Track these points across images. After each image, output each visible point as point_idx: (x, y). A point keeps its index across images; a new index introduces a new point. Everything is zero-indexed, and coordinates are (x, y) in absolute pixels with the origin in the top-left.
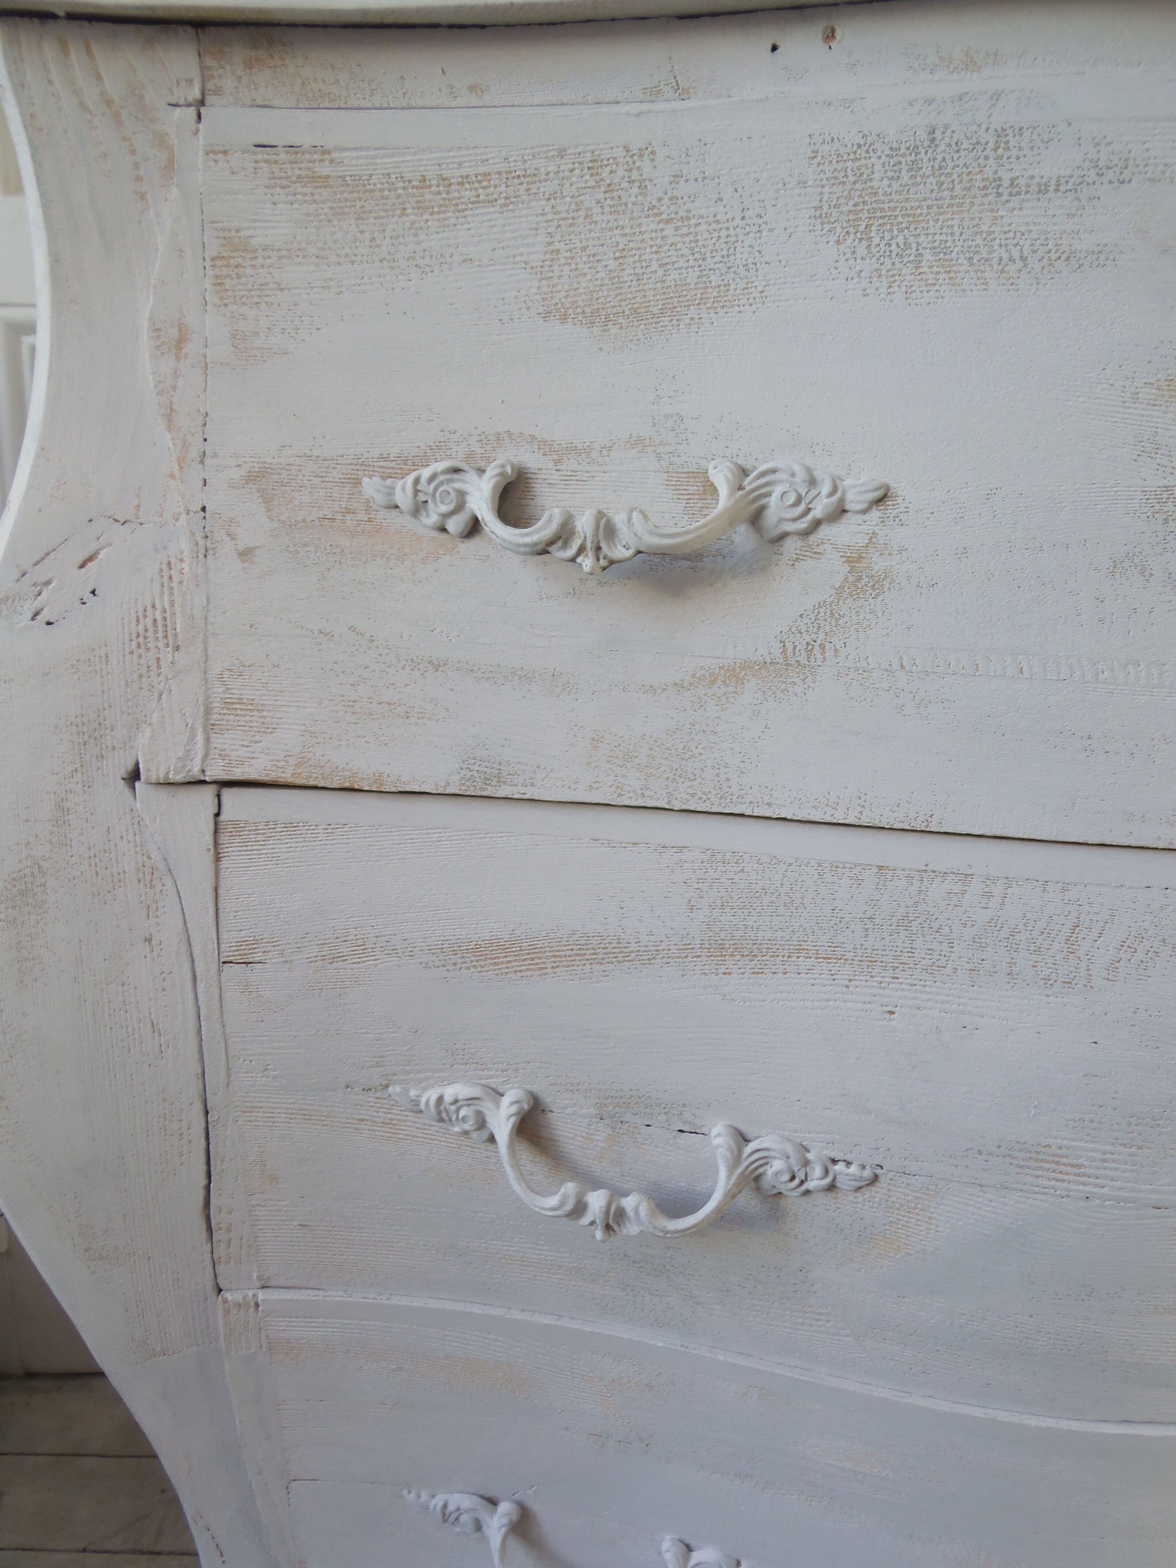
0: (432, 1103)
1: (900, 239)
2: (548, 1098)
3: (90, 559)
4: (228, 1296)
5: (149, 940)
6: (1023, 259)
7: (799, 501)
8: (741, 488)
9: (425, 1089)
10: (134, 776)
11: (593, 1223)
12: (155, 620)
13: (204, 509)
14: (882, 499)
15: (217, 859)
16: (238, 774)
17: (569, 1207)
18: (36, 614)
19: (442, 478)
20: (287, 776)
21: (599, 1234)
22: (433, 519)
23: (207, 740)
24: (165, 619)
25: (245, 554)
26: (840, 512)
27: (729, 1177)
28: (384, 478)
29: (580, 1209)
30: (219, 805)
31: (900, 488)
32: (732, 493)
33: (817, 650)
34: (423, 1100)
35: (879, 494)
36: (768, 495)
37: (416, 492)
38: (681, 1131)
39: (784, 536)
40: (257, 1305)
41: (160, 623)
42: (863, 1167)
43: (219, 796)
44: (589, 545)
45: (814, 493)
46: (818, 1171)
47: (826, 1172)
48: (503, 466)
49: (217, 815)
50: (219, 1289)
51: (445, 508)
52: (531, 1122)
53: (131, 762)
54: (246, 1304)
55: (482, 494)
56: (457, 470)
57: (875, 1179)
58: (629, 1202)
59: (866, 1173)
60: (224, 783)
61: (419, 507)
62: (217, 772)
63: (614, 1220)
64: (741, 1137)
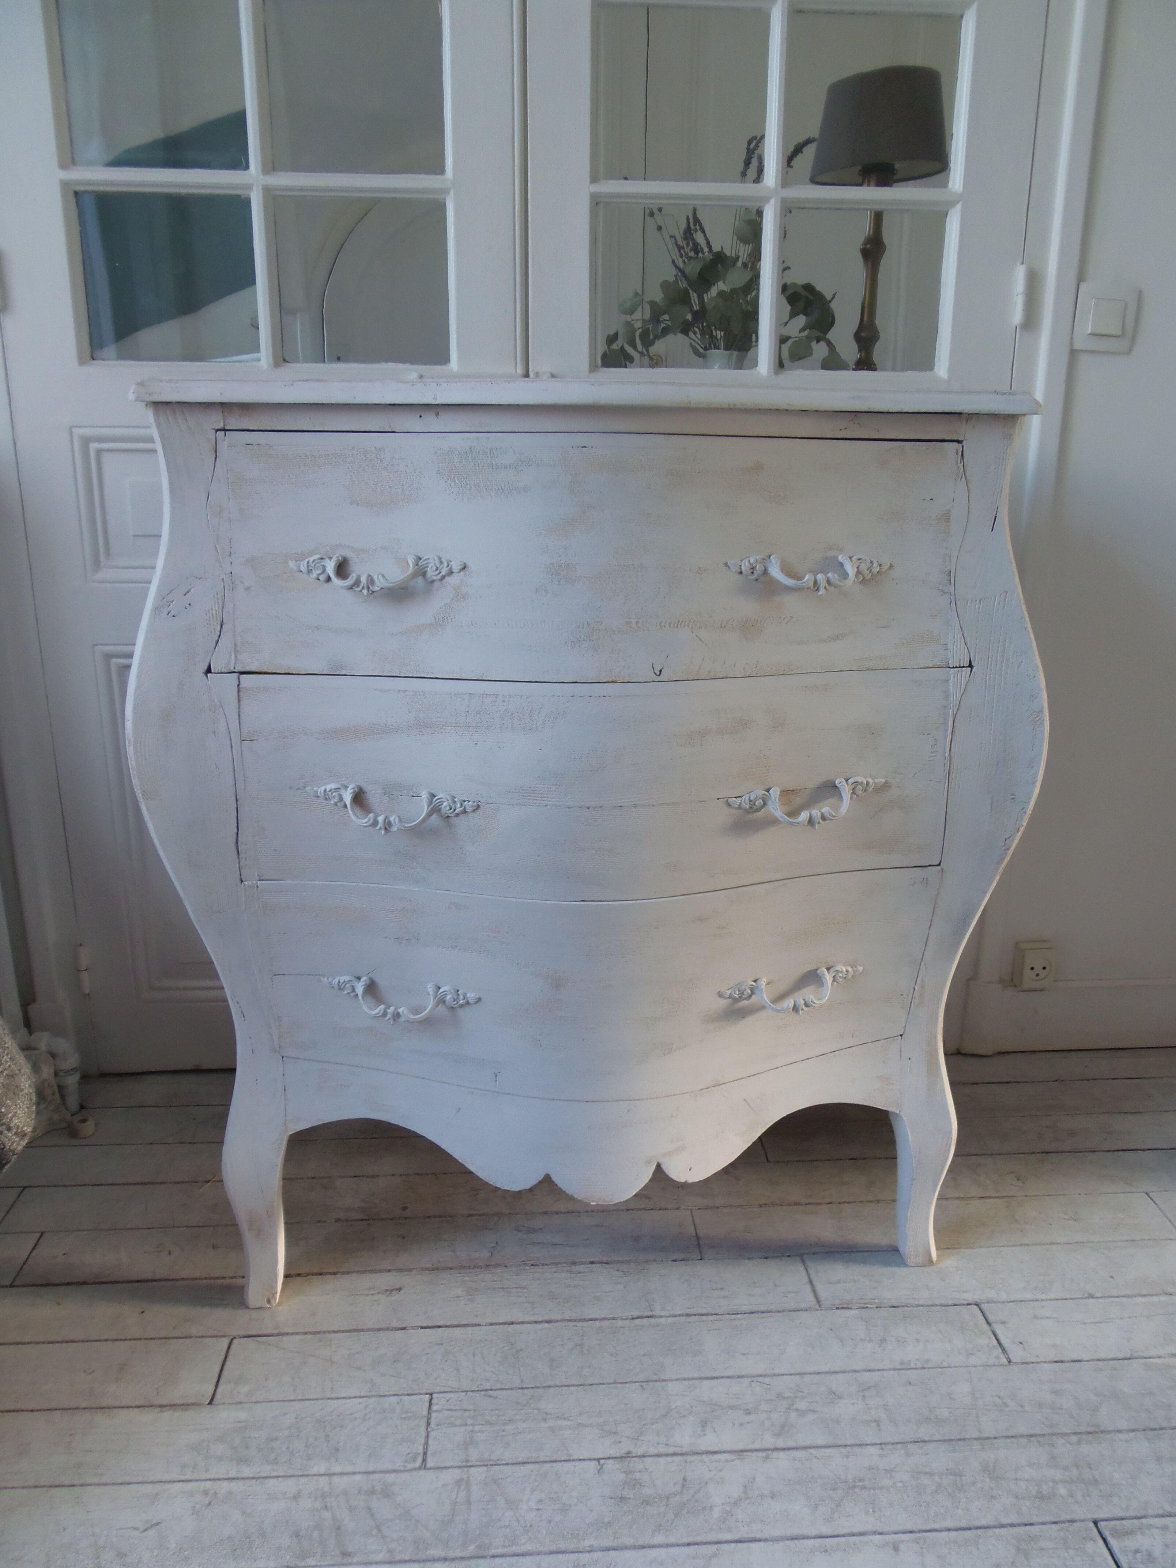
0: (322, 792)
1: (464, 482)
2: (367, 788)
3: (188, 592)
4: (246, 884)
5: (214, 732)
6: (502, 489)
7: (437, 569)
8: (417, 564)
9: (319, 787)
10: (209, 670)
11: (381, 828)
13: (231, 573)
14: (464, 568)
15: (239, 701)
16: (246, 669)
17: (371, 821)
18: (169, 613)
19: (317, 561)
20: (266, 670)
21: (383, 832)
22: (315, 575)
23: (236, 657)
24: (216, 614)
25: (247, 589)
26: (451, 573)
27: (428, 808)
28: (296, 561)
29: (375, 823)
30: (239, 682)
31: (470, 565)
32: (414, 567)
33: (446, 619)
34: (319, 791)
35: (463, 566)
36: (428, 567)
37: (308, 566)
38: (413, 796)
39: (433, 581)
40: (258, 887)
41: (214, 615)
42: (474, 802)
43: (239, 678)
44: (365, 586)
45: (442, 566)
46: (459, 805)
47: (462, 805)
48: (338, 557)
49: (238, 685)
50: (242, 881)
51: (318, 572)
52: (359, 798)
53: (205, 668)
54: (254, 886)
55: (331, 567)
56: (322, 558)
57: (478, 808)
58: (392, 818)
59: (475, 805)
60: (242, 673)
61: (309, 572)
62: (240, 668)
63: (387, 826)
64: (433, 796)
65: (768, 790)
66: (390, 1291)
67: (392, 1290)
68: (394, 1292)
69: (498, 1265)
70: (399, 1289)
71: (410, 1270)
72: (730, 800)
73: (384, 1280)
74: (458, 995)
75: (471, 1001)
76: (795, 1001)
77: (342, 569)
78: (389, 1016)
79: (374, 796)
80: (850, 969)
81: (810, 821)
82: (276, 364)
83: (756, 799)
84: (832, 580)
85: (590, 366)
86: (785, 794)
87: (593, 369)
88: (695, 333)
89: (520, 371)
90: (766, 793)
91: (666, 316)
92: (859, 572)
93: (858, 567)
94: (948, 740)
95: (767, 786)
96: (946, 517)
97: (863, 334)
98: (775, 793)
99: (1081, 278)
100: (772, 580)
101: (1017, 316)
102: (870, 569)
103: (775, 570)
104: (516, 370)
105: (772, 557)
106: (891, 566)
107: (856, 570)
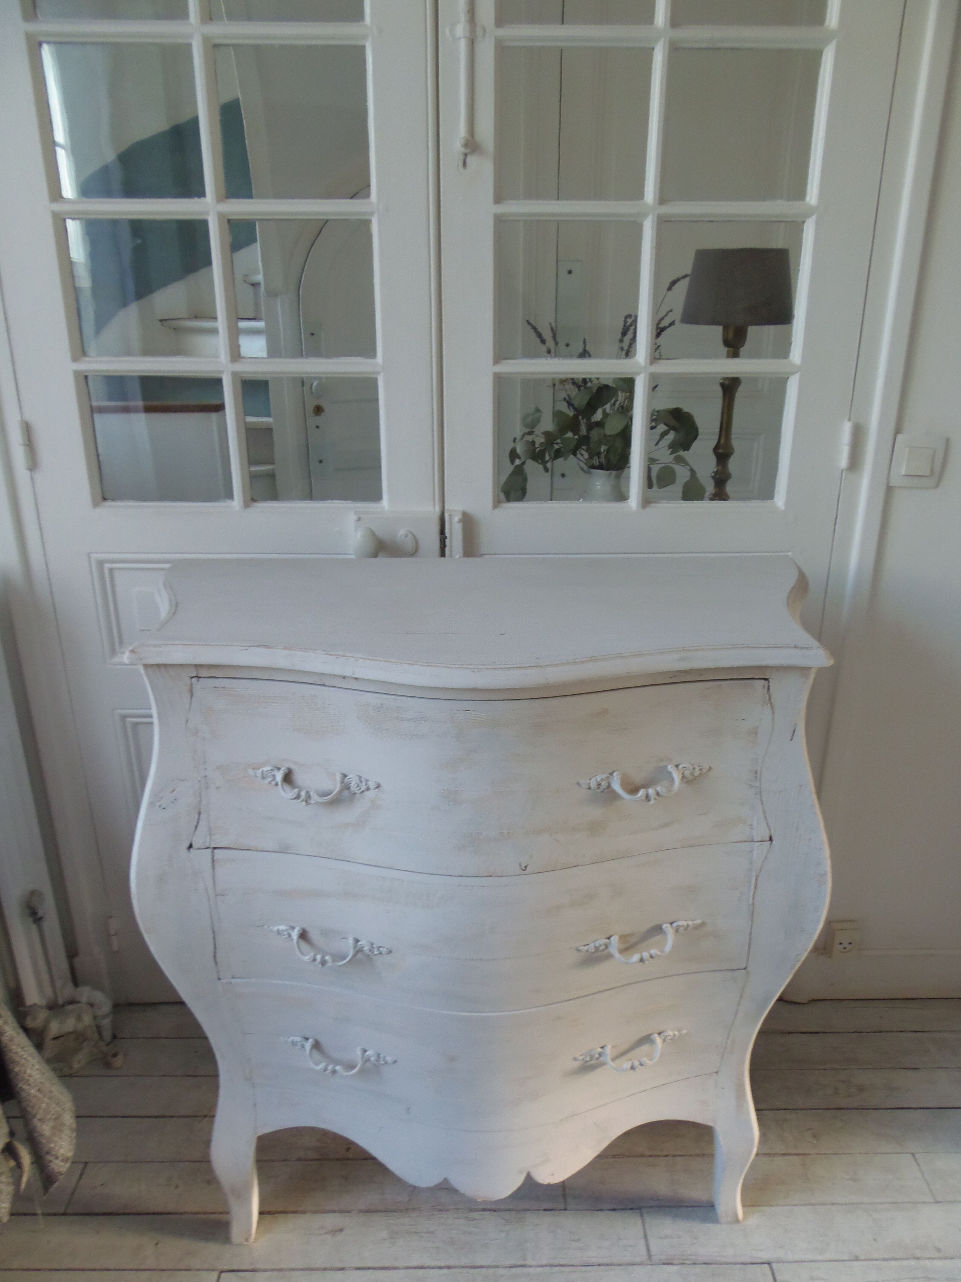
0: (276, 930)
1: (378, 726)
2: (307, 929)
3: (174, 790)
4: (223, 981)
5: (196, 890)
6: (406, 735)
7: (358, 786)
8: (343, 783)
9: (274, 927)
10: (191, 846)
11: (318, 963)
12: (193, 806)
13: (206, 776)
14: (378, 786)
16: (218, 846)
17: (312, 958)
18: (160, 806)
19: (270, 771)
20: (232, 846)
21: (319, 967)
22: (267, 781)
23: (209, 840)
24: (195, 806)
25: (218, 788)
26: (368, 789)
27: (353, 951)
28: (254, 769)
29: (315, 960)
30: (213, 855)
31: (382, 785)
32: (341, 785)
33: (365, 822)
34: (274, 929)
36: (351, 783)
37: (262, 774)
38: (343, 938)
39: (355, 794)
40: (231, 983)
43: (213, 852)
44: (304, 799)
45: (361, 784)
46: (376, 950)
47: (378, 950)
48: (284, 770)
49: (213, 857)
50: (219, 979)
51: (270, 779)
52: (303, 935)
53: (187, 845)
54: (228, 983)
55: (279, 776)
56: (272, 770)
57: (390, 952)
58: (327, 958)
59: (388, 950)
60: (215, 848)
61: (263, 778)
62: (213, 845)
63: (323, 963)
64: (357, 941)
65: (609, 938)
66: (334, 1232)
67: (336, 1231)
68: (337, 1233)
69: (414, 1209)
70: (341, 1230)
71: (349, 1212)
72: (579, 948)
73: (331, 1221)
74: (379, 1058)
75: (389, 1062)
76: (632, 1063)
77: (288, 778)
78: (328, 1072)
79: (314, 935)
80: (676, 1033)
81: (642, 960)
82: (246, 505)
83: (600, 946)
84: (661, 793)
85: (494, 502)
86: (623, 937)
87: (497, 503)
88: (582, 455)
89: (438, 509)
90: (607, 941)
91: (559, 441)
92: (683, 777)
93: (683, 773)
94: (752, 892)
95: (608, 935)
96: (755, 731)
97: (720, 451)
98: (615, 940)
99: (898, 430)
100: (614, 792)
101: (843, 461)
102: (692, 774)
103: (617, 786)
104: (435, 509)
105: (615, 774)
106: (710, 769)
107: (681, 776)
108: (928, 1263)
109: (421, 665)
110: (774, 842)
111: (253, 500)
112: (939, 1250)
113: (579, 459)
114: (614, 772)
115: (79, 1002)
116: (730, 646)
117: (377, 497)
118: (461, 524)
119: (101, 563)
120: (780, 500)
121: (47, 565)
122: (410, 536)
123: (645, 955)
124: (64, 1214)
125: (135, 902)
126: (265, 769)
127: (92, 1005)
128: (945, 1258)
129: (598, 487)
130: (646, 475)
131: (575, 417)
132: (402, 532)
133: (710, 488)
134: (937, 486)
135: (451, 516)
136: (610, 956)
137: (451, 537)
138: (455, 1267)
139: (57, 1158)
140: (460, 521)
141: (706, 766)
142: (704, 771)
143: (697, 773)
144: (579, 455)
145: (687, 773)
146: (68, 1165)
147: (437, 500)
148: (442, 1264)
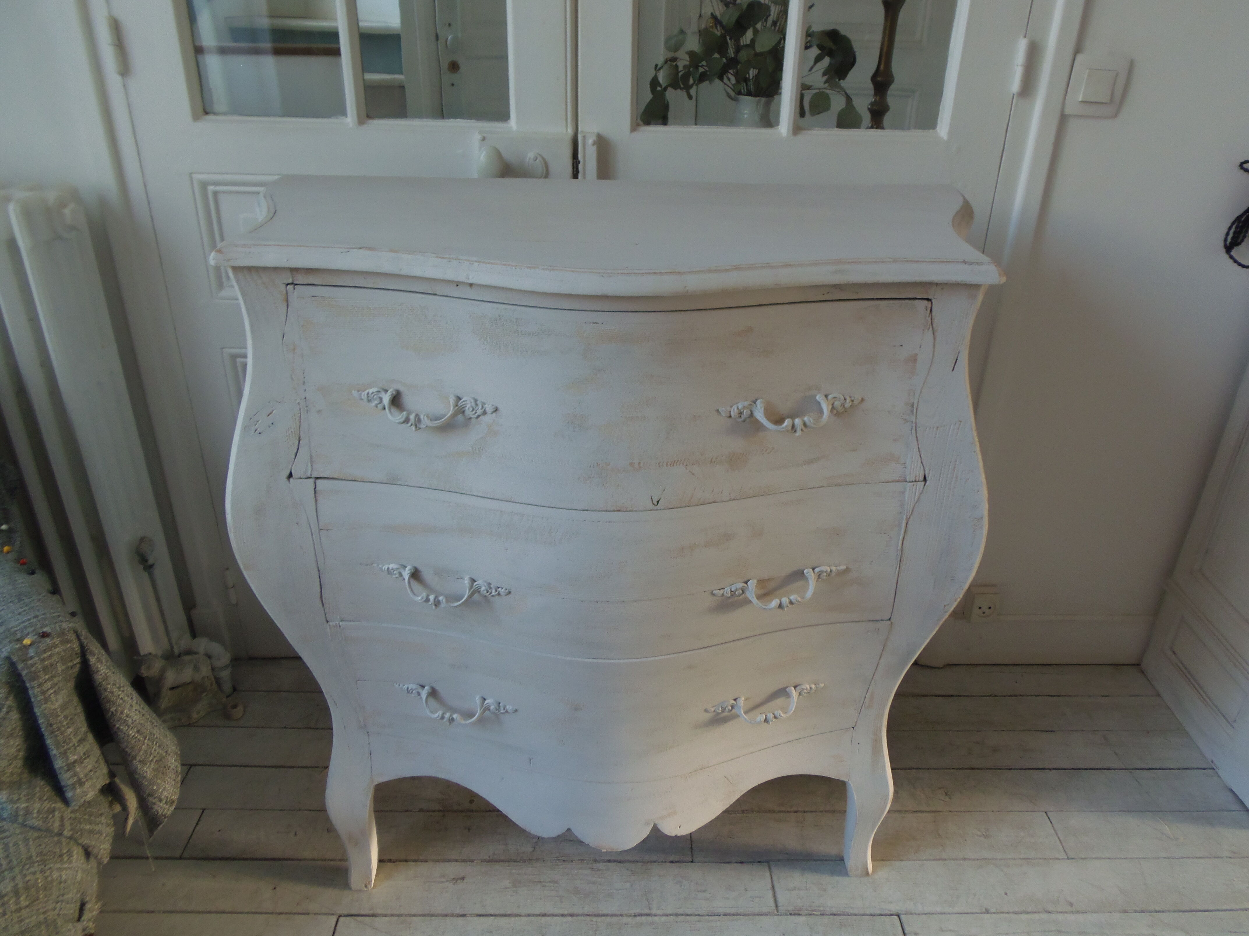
0: (386, 569)
1: (495, 342)
2: (420, 568)
3: (271, 413)
4: (331, 623)
5: (297, 524)
6: (527, 351)
7: (473, 410)
8: (457, 406)
9: (384, 565)
10: (290, 476)
11: (431, 604)
12: (292, 432)
13: (305, 398)
14: (496, 410)
15: (316, 500)
16: (321, 475)
17: (425, 599)
18: (256, 431)
19: (375, 393)
20: (336, 476)
21: (433, 607)
22: (374, 404)
23: (312, 467)
24: (294, 432)
25: (319, 411)
26: (485, 413)
27: (469, 592)
28: (358, 391)
29: (427, 600)
30: (315, 486)
31: (500, 407)
32: (455, 406)
33: (481, 450)
34: (384, 568)
35: (495, 409)
36: (466, 407)
37: (368, 396)
38: (458, 578)
39: (471, 418)
40: (340, 626)
42: (506, 589)
43: (315, 483)
44: (413, 423)
45: (477, 408)
46: (494, 591)
47: (496, 591)
48: (392, 392)
49: (315, 488)
50: (328, 622)
51: (377, 402)
52: (416, 575)
53: (288, 473)
54: (336, 626)
55: (386, 399)
56: (379, 392)
57: (510, 593)
58: (441, 598)
59: (507, 591)
60: (317, 478)
61: (369, 401)
62: (315, 475)
63: (437, 603)
64: (473, 581)
65: (746, 583)
66: (455, 880)
67: (458, 879)
68: (459, 881)
69: (537, 860)
70: (463, 879)
71: (472, 861)
72: (714, 592)
73: (452, 869)
74: (499, 707)
75: (510, 711)
76: (766, 716)
77: (396, 401)
78: (445, 720)
79: (427, 575)
80: (813, 686)
81: (780, 606)
82: (361, 122)
83: (736, 590)
84: (808, 423)
85: (632, 126)
86: (761, 582)
87: (634, 128)
88: (729, 79)
89: (570, 131)
90: (745, 585)
91: (704, 63)
92: (833, 408)
93: (833, 404)
94: (901, 538)
95: (746, 580)
96: (913, 360)
97: (879, 79)
98: (752, 584)
99: (1078, 50)
100: (757, 421)
101: (1015, 85)
102: (843, 405)
103: (760, 415)
104: (567, 130)
105: (758, 402)
106: (863, 400)
107: (830, 407)
108: (1060, 917)
109: (543, 269)
110: (928, 482)
111: (369, 117)
112: (1071, 904)
113: (725, 84)
114: (756, 400)
115: (195, 653)
116: (891, 260)
117: (504, 116)
118: (595, 148)
119: (204, 185)
120: (943, 129)
121: (145, 186)
122: (539, 158)
123: (785, 600)
124: (180, 858)
125: (232, 536)
126: (371, 391)
127: (209, 657)
128: (1077, 912)
129: (746, 116)
130: (798, 104)
131: (723, 37)
132: (531, 155)
133: (866, 117)
134: (1115, 115)
135: (584, 137)
136: (748, 602)
137: (584, 161)
138: (578, 915)
139: (160, 801)
140: (594, 144)
141: (858, 397)
142: (856, 402)
143: (848, 404)
144: (725, 80)
145: (837, 404)
146: (172, 808)
147: (569, 120)
148: (566, 912)
